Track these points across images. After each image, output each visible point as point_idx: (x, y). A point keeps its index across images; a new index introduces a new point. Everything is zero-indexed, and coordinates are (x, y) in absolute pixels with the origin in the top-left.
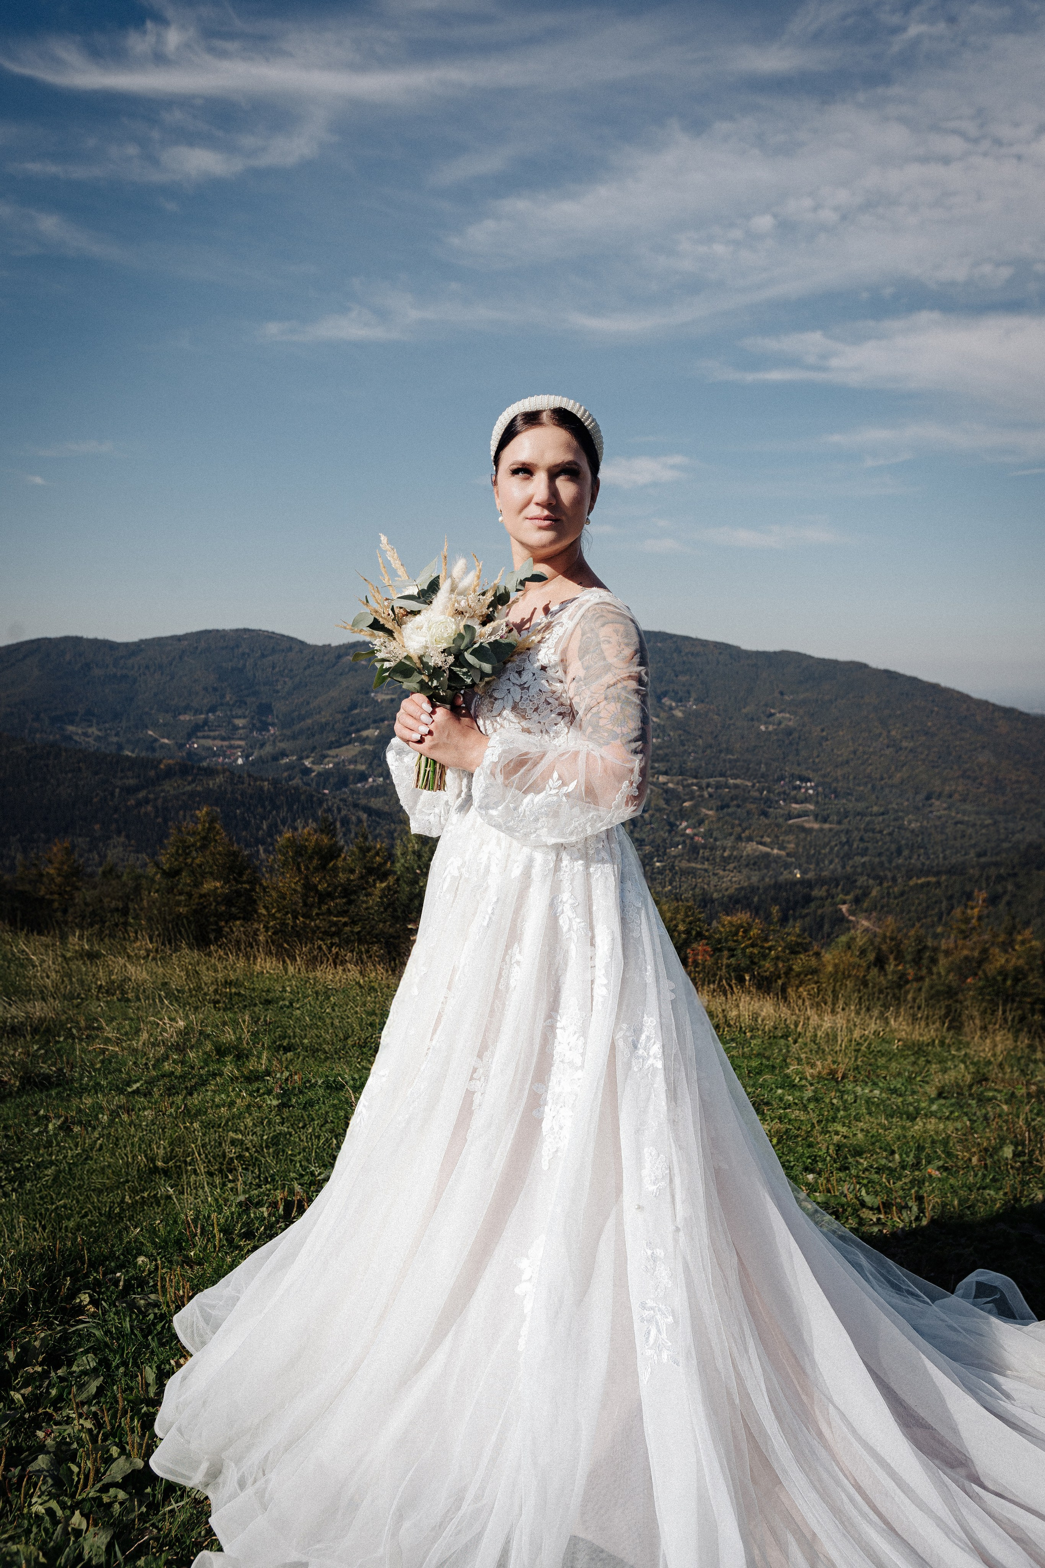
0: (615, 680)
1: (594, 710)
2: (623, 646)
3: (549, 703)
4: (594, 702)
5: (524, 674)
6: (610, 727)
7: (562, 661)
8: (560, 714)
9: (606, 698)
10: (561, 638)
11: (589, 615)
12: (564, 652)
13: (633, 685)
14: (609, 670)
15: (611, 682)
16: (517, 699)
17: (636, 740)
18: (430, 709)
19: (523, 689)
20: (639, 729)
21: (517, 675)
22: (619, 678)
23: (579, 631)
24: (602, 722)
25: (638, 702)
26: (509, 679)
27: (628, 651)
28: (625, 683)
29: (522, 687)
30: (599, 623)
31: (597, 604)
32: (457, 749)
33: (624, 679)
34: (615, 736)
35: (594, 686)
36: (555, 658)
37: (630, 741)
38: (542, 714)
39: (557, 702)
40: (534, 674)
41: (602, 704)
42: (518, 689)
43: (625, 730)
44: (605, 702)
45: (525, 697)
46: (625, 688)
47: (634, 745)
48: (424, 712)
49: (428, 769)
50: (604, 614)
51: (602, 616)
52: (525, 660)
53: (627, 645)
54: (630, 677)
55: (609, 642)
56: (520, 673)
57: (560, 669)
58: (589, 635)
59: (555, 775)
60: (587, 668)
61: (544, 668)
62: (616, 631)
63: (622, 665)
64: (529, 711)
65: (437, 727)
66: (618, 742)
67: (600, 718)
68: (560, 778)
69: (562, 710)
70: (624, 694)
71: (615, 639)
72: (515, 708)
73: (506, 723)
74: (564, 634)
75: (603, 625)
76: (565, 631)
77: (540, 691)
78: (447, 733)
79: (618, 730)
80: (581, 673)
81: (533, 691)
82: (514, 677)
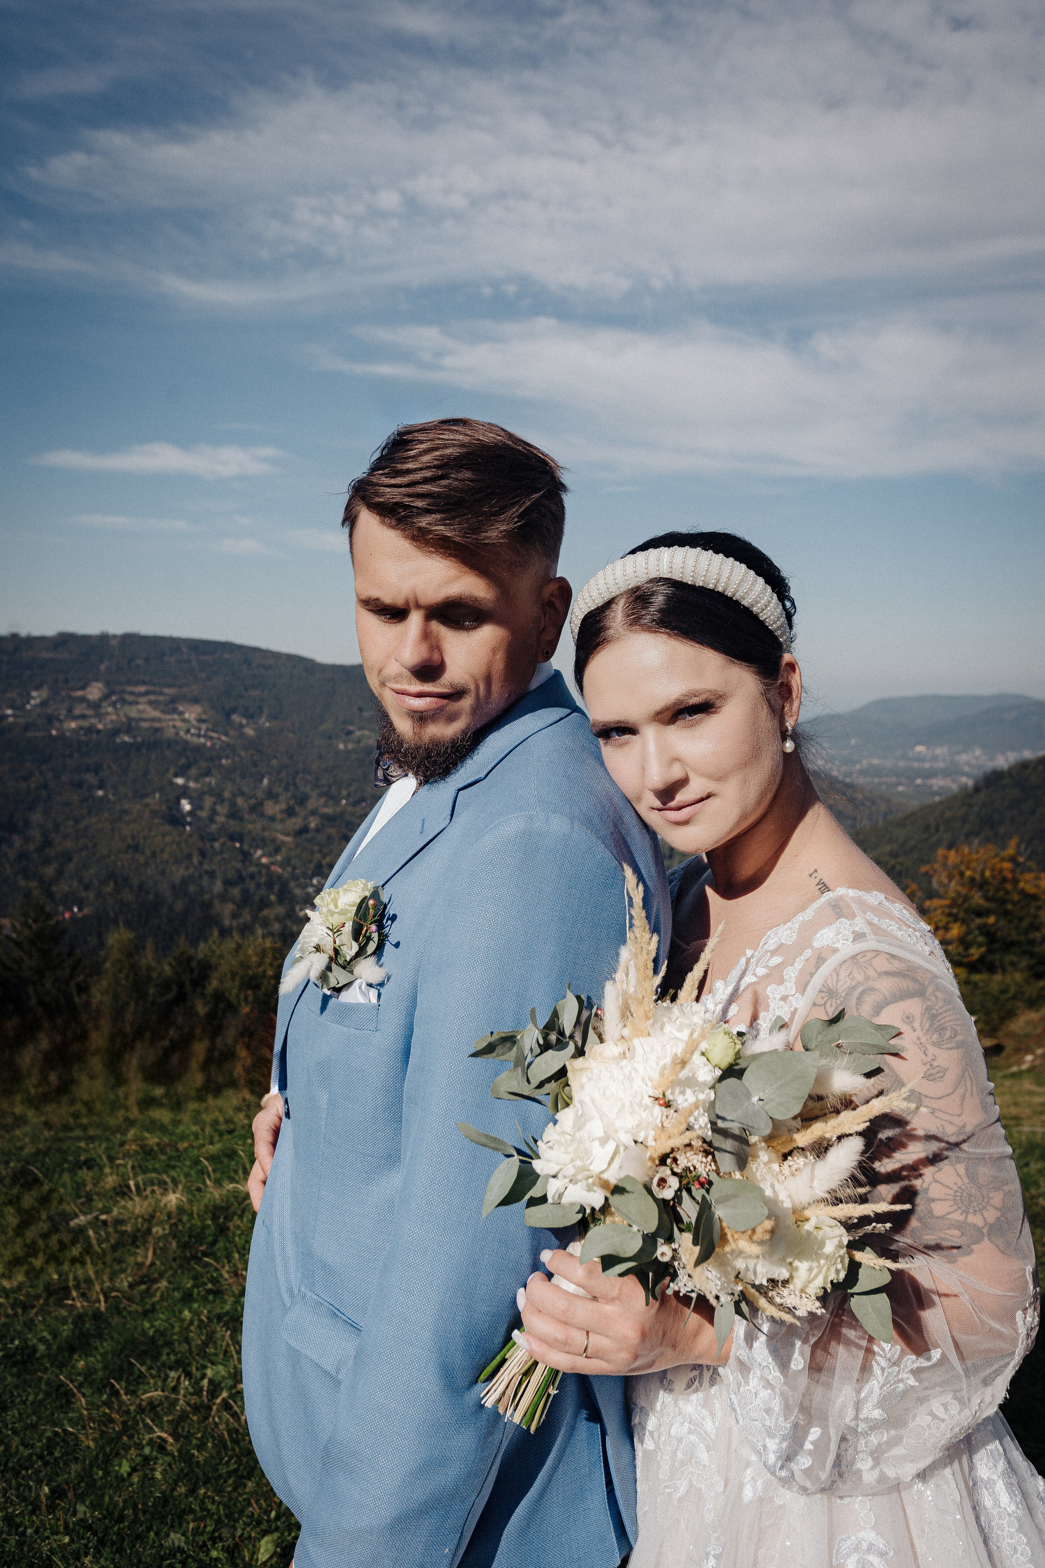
6: (957, 1216)
24: (938, 1209)
30: (866, 1007)
41: (927, 1174)
43: (991, 1215)
44: (932, 1168)
67: (933, 1200)
76: (793, 1015)
79: (976, 1220)
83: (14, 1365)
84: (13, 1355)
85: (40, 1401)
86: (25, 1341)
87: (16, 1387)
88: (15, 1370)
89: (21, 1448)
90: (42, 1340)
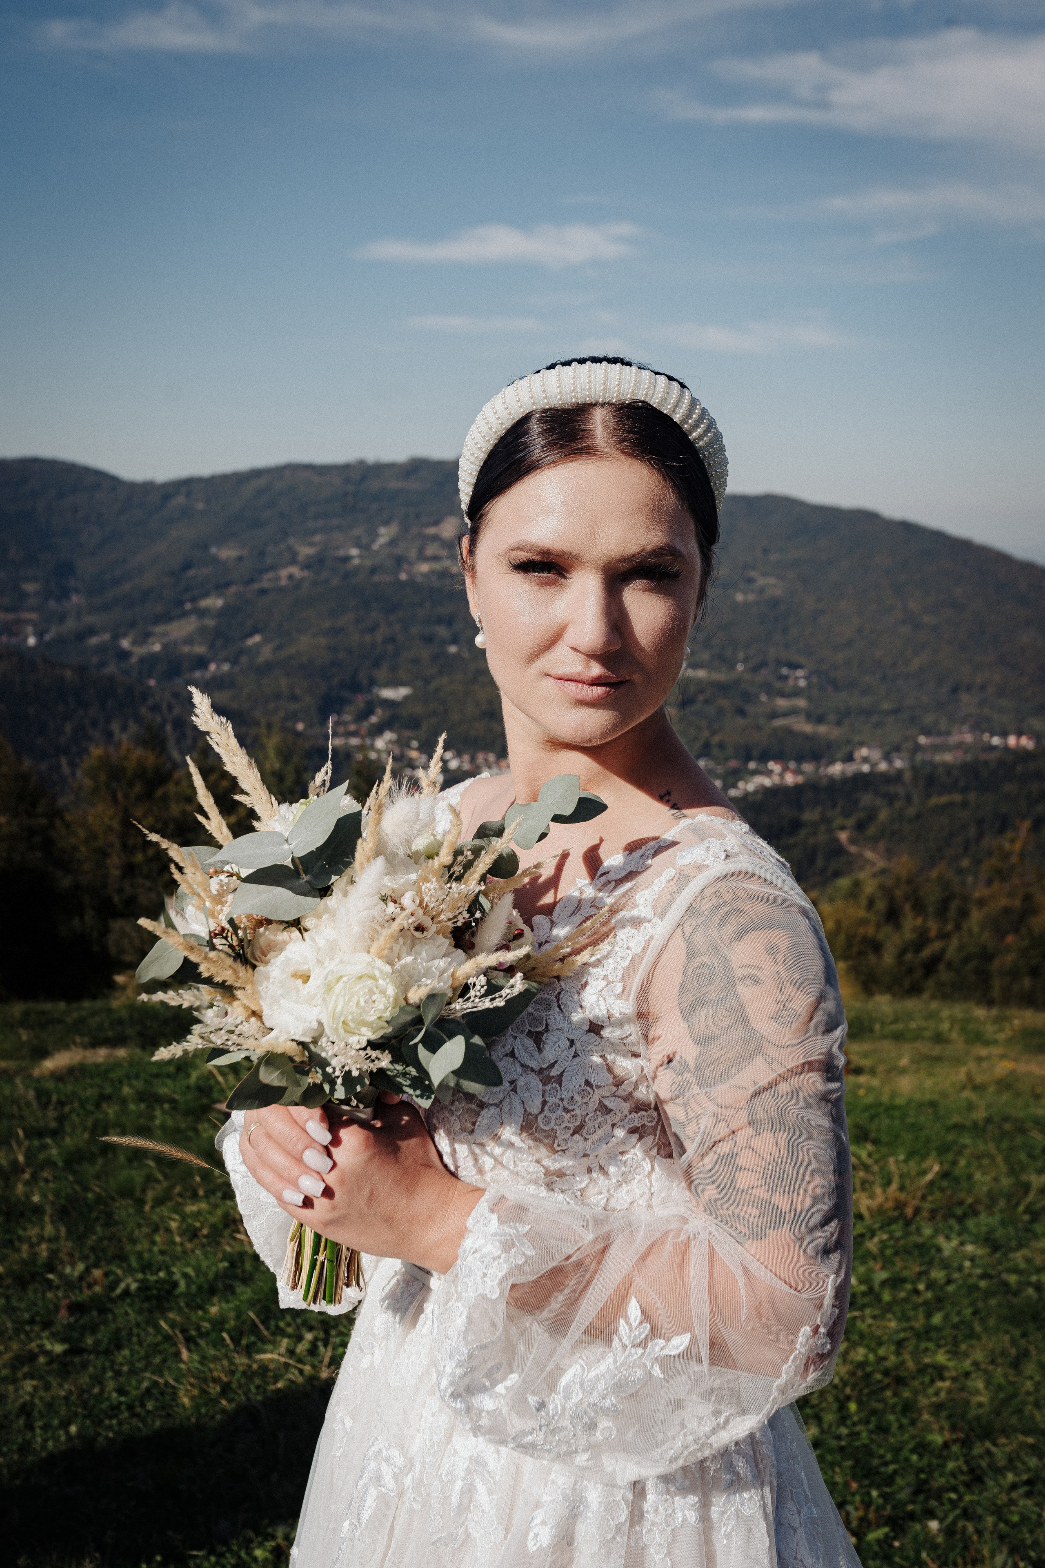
0: (772, 1076)
1: (724, 1148)
2: (789, 990)
3: (608, 1111)
4: (722, 1130)
5: (550, 1040)
6: (762, 1193)
7: (641, 1016)
8: (633, 1131)
9: (751, 1123)
10: (636, 959)
11: (706, 906)
12: (644, 993)
13: (814, 1081)
14: (758, 1051)
15: (764, 1082)
16: (534, 1109)
17: (825, 1222)
18: (325, 1137)
19: (546, 1081)
20: (831, 1193)
21: (530, 1043)
22: (781, 1070)
23: (678, 946)
24: (744, 1180)
25: (825, 1122)
26: (512, 1054)
27: (802, 1002)
28: (795, 1081)
29: (544, 1075)
30: (730, 929)
31: (723, 878)
32: (391, 1226)
33: (794, 1072)
34: (778, 1219)
35: (724, 1092)
36: (623, 1007)
37: (812, 1230)
38: (592, 1138)
39: (626, 1106)
40: (572, 1043)
41: (741, 1137)
42: (535, 1081)
43: (801, 1202)
44: (750, 1131)
45: (551, 1100)
46: (796, 1092)
47: (822, 1236)
48: (311, 1142)
49: (321, 1258)
50: (740, 904)
51: (739, 911)
52: (548, 1007)
53: (799, 985)
54: (808, 1066)
55: (756, 981)
56: (538, 1039)
57: (633, 1030)
58: (705, 959)
59: (634, 1310)
60: (703, 1041)
61: (595, 1028)
62: (772, 950)
63: (787, 1035)
64: (562, 1135)
65: (342, 1181)
66: (784, 1234)
67: (740, 1169)
68: (646, 1316)
69: (637, 1119)
70: (794, 1110)
71: (768, 970)
72: (528, 1126)
73: (508, 1157)
74: (645, 949)
75: (741, 935)
76: (648, 943)
77: (588, 1083)
78: (366, 1192)
79: (782, 1202)
80: (689, 1052)
81: (572, 1084)
82: (523, 1045)
83: (148, 1299)
84: (148, 1289)
85: (157, 1345)
86: (170, 1273)
87: (138, 1325)
88: (146, 1305)
89: (114, 1395)
90: (186, 1276)
